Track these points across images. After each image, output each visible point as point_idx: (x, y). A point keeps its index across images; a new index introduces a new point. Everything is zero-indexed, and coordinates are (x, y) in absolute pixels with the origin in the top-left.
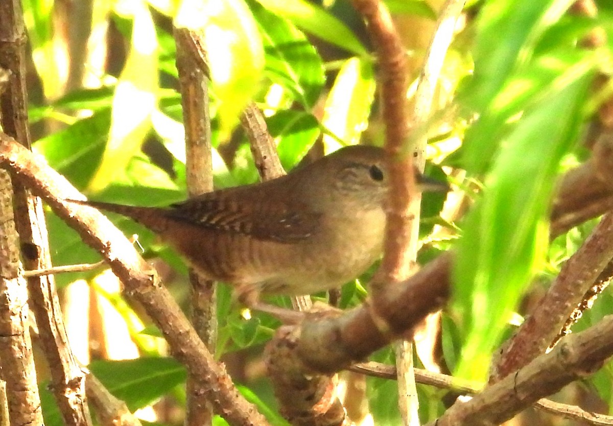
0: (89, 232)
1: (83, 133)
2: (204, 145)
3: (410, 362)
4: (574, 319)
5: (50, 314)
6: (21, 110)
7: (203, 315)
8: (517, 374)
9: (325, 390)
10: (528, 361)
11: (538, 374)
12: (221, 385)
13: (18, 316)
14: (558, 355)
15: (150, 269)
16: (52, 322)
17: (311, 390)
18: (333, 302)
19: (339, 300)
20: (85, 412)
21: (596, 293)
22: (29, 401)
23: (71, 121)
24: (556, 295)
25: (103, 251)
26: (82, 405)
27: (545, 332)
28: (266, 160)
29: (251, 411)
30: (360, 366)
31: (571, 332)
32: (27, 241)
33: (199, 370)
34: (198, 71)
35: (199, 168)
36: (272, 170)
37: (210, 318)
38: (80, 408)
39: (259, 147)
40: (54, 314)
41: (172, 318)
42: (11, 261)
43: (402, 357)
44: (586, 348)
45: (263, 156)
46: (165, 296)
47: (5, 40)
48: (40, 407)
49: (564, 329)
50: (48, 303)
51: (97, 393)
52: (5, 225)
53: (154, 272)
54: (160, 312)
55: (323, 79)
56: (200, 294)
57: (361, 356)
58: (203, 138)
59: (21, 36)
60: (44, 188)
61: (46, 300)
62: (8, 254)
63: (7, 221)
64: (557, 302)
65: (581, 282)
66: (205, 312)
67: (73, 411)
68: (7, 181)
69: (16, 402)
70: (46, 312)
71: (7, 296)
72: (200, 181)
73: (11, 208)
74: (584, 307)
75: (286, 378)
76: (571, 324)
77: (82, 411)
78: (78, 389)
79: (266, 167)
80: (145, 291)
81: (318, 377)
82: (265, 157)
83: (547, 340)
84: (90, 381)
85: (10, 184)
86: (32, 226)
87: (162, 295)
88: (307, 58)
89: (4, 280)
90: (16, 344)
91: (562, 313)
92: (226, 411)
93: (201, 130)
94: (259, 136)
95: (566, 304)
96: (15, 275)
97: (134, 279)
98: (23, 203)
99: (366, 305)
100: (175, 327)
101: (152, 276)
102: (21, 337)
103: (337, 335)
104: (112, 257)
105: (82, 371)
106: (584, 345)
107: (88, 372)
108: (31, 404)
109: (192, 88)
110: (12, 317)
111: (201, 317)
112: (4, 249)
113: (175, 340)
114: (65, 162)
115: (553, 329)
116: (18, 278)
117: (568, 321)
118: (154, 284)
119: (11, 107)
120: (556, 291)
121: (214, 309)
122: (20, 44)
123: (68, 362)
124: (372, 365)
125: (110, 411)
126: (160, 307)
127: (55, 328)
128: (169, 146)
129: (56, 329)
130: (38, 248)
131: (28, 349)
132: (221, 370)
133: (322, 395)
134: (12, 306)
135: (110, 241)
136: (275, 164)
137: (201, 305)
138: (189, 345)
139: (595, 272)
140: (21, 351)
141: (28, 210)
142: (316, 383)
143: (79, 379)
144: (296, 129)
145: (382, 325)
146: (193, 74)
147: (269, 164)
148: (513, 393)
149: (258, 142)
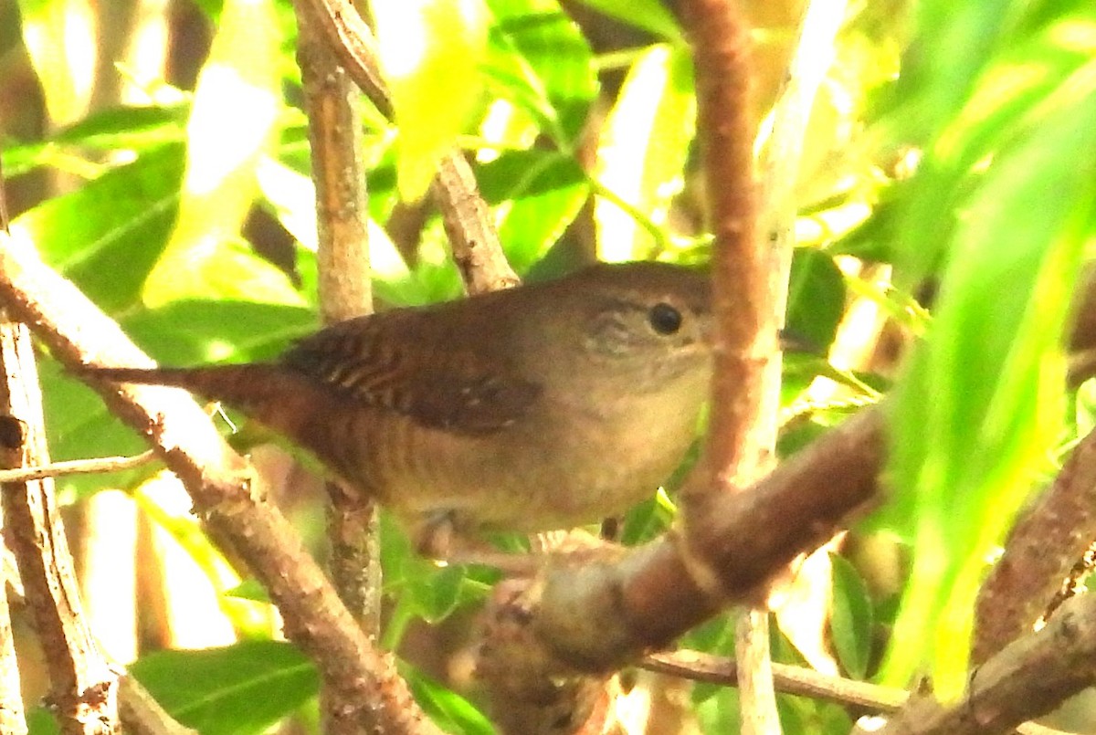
0: (120, 393)
1: (116, 196)
2: (353, 218)
3: (764, 650)
4: (1091, 563)
5: (46, 557)
7: (352, 558)
8: (975, 673)
9: (591, 707)
10: (997, 647)
11: (1016, 674)
12: (386, 697)
14: (1056, 635)
15: (244, 467)
16: (51, 572)
17: (564, 707)
18: (609, 531)
19: (621, 528)
22: (5, 729)
23: (94, 171)
24: (1053, 516)
25: (150, 432)
27: (1030, 590)
28: (474, 250)
30: (663, 658)
31: (1086, 589)
32: (0, 412)
33: (341, 667)
34: (341, 70)
35: (344, 266)
36: (486, 269)
37: (366, 565)
39: (460, 223)
40: (54, 557)
41: (287, 565)
43: (747, 641)
45: (468, 241)
46: (275, 521)
49: (1072, 584)
50: (42, 535)
51: (140, 713)
53: (251, 472)
54: (264, 552)
55: (593, 88)
56: (347, 515)
57: (664, 640)
58: (351, 204)
60: (32, 306)
61: (39, 528)
64: (1055, 530)
66: (356, 551)
70: (38, 553)
72: (344, 291)
75: (513, 683)
76: (1087, 574)
78: (102, 705)
79: (475, 263)
80: (233, 511)
81: (577, 680)
82: (473, 244)
83: (1035, 605)
84: (127, 689)
86: (10, 380)
87: (268, 518)
88: (561, 48)
91: (1065, 552)
93: (348, 188)
94: (461, 202)
95: (1072, 534)
97: (212, 487)
99: (672, 538)
100: (293, 581)
101: (248, 481)
103: (614, 597)
104: (168, 442)
105: (111, 670)
107: (123, 671)
109: (328, 106)
111: (348, 561)
113: (295, 608)
114: (81, 255)
115: (1046, 584)
117: (1080, 567)
118: (252, 497)
120: (1053, 510)
121: (374, 545)
123: (83, 652)
124: (686, 656)
126: (263, 542)
128: (288, 222)
129: (58, 585)
130: (21, 424)
131: (3, 625)
132: (385, 666)
133: (587, 716)
135: (162, 412)
136: (492, 258)
137: (348, 538)
138: (322, 617)
141: (2, 349)
142: (573, 692)
143: (106, 687)
144: (539, 186)
145: (703, 576)
146: (331, 77)
147: (482, 258)
148: (967, 710)
149: (460, 213)
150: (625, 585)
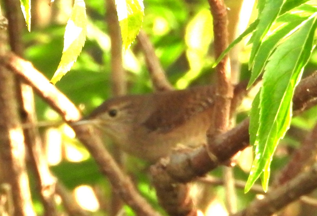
17: (175, 192)
75: (161, 186)
78: (49, 189)
103: (189, 163)
124: (209, 178)
142: (177, 188)
145: (213, 157)
150: (192, 159)
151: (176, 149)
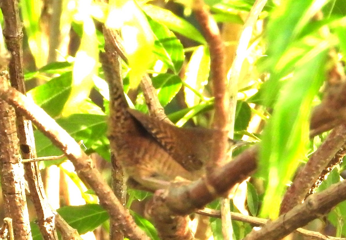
1: (55, 86)
4: (317, 185)
5: (36, 183)
6: (20, 73)
7: (119, 183)
8: (285, 215)
10: (291, 208)
12: (127, 221)
13: (18, 184)
14: (307, 205)
15: (89, 159)
16: (37, 187)
17: (174, 224)
20: (55, 235)
21: (329, 171)
22: (25, 229)
23: (49, 79)
24: (306, 173)
25: (64, 149)
26: (53, 231)
27: (300, 193)
28: (151, 101)
29: (143, 235)
30: (202, 211)
31: (316, 192)
32: (23, 143)
33: (115, 213)
34: (116, 52)
36: (154, 106)
37: (122, 185)
38: (52, 232)
39: (147, 94)
40: (38, 183)
41: (100, 185)
42: (15, 154)
43: (224, 206)
44: (322, 201)
45: (150, 98)
46: (97, 173)
47: (11, 36)
48: (31, 232)
49: (312, 191)
50: (35, 177)
52: (12, 135)
53: (91, 160)
54: (94, 182)
55: (183, 57)
56: (117, 171)
59: (20, 34)
60: (32, 115)
61: (34, 175)
62: (13, 150)
63: (13, 133)
64: (307, 177)
65: (319, 166)
66: (120, 181)
67: (49, 235)
68: (13, 111)
69: (17, 230)
70: (34, 181)
71: (13, 173)
73: (15, 126)
74: (322, 179)
75: (161, 218)
76: (316, 188)
77: (54, 234)
78: (51, 222)
79: (152, 104)
80: (86, 171)
81: (178, 217)
82: (151, 99)
84: (58, 218)
85: (14, 113)
86: (26, 135)
87: (95, 173)
88: (175, 47)
89: (11, 164)
90: (18, 199)
91: (309, 183)
92: (130, 235)
94: (148, 88)
95: (311, 178)
96: (17, 162)
97: (80, 164)
98: (21, 123)
99: (203, 179)
100: (102, 190)
101: (90, 163)
102: (20, 195)
103: (187, 195)
104: (68, 152)
105: (53, 213)
106: (321, 200)
107: (56, 213)
108: (26, 231)
110: (15, 184)
111: (118, 184)
112: (12, 148)
113: (102, 197)
114: (46, 101)
115: (304, 191)
116: (19, 163)
117: (314, 186)
118: (91, 167)
119: (15, 72)
120: (306, 171)
121: (125, 179)
122: (20, 38)
123: (46, 208)
124: (207, 210)
125: (68, 235)
126: (94, 179)
127: (39, 190)
128: (102, 93)
130: (29, 147)
131: (24, 201)
132: (126, 213)
134: (15, 178)
135: (67, 144)
136: (156, 103)
137: (117, 177)
138: (109, 199)
139: (327, 161)
140: (21, 202)
141: (24, 127)
142: (176, 220)
143: (52, 218)
144: (169, 84)
145: (211, 189)
146: (114, 54)
147: (154, 103)
148: (283, 225)
149: (147, 90)
150: (191, 192)
151: (175, 182)
